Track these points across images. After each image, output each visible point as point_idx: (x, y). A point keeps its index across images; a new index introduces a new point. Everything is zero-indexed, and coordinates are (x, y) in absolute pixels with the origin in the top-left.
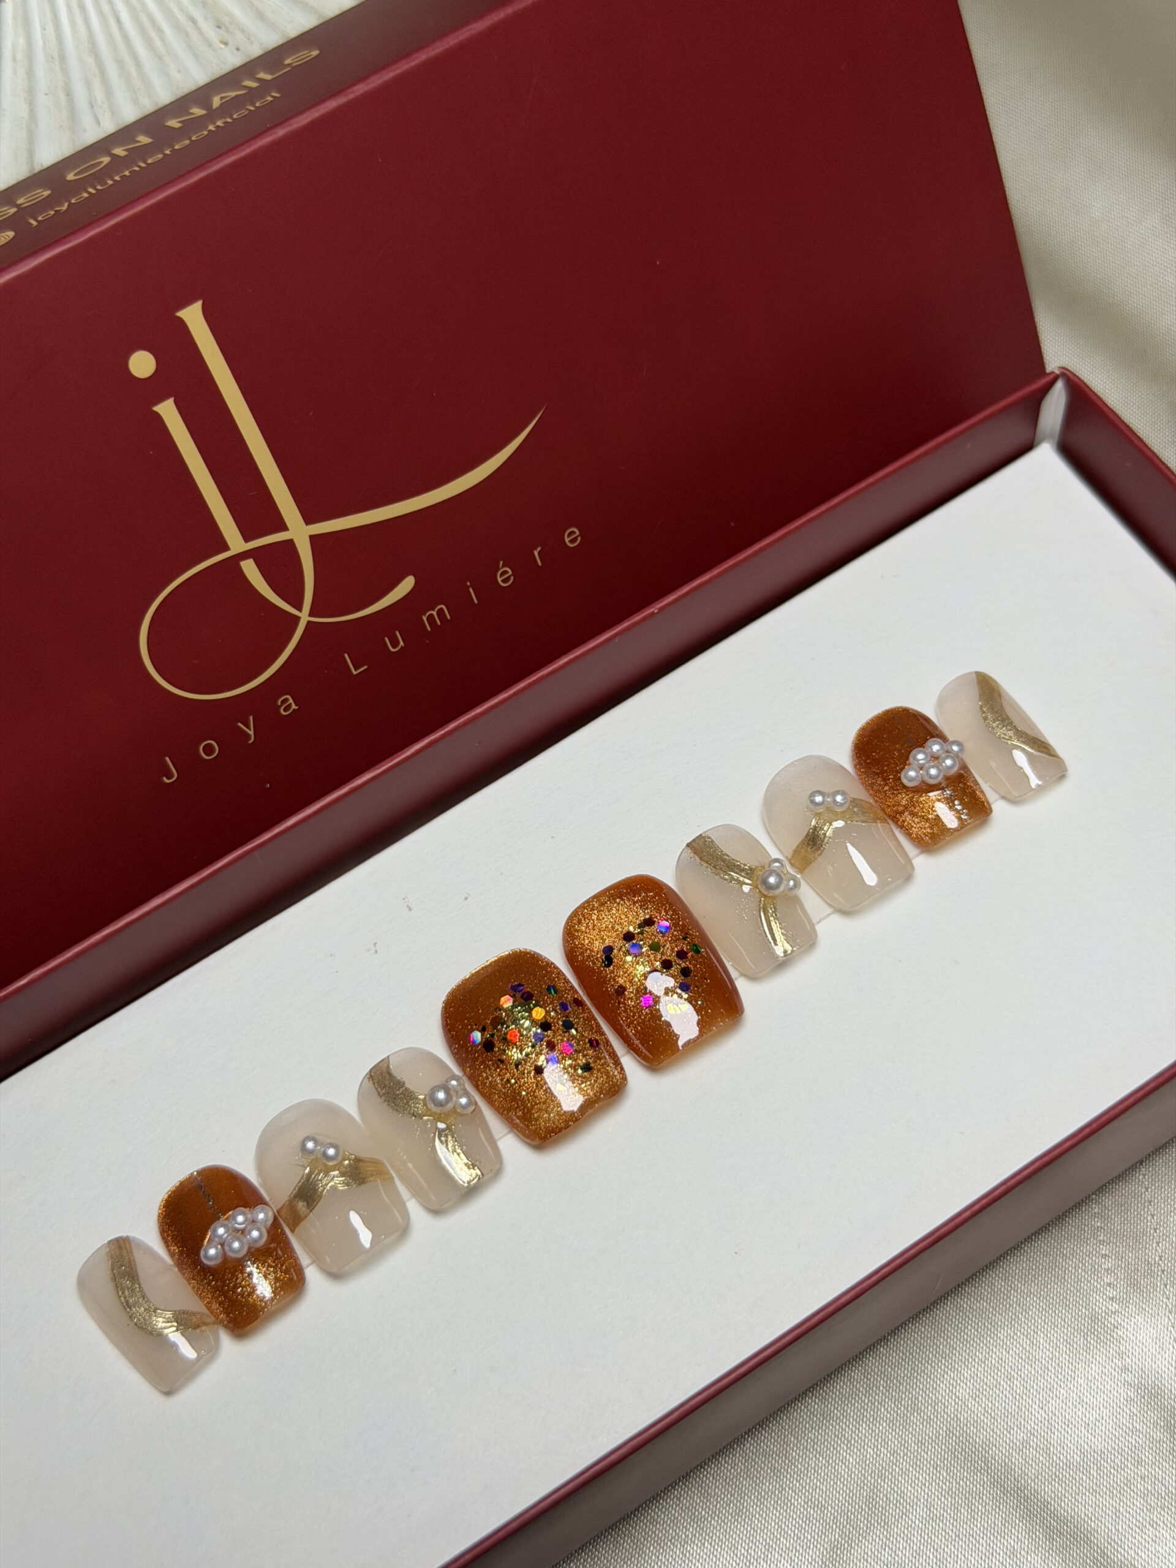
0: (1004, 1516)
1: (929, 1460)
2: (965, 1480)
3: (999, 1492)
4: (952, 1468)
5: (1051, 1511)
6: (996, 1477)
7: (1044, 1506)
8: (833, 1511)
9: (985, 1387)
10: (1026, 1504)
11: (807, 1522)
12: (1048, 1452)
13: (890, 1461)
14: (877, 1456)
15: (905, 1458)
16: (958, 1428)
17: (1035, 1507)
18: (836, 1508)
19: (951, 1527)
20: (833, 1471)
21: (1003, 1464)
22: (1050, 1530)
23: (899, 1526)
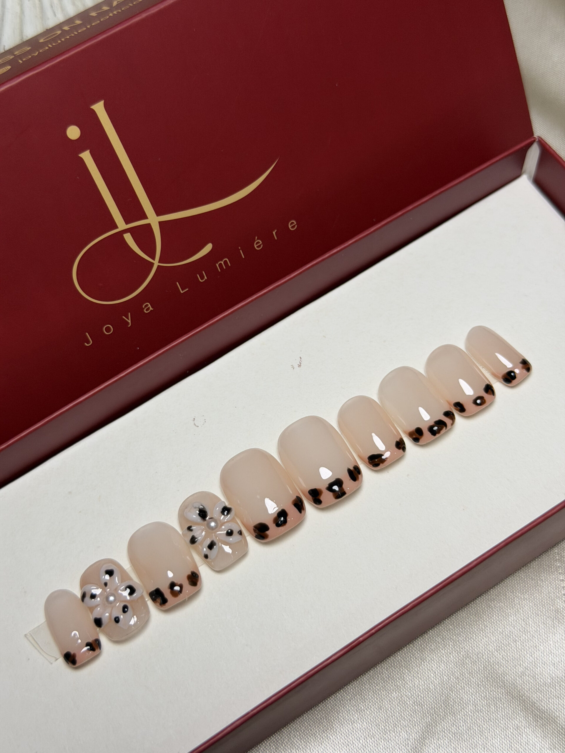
0: (513, 709)
1: (475, 682)
2: (493, 692)
3: (510, 697)
4: (486, 686)
5: (536, 707)
6: (508, 690)
7: (533, 704)
8: (427, 707)
9: (502, 645)
10: (524, 703)
11: (415, 713)
12: (535, 677)
13: (455, 682)
14: (449, 680)
15: (463, 681)
16: (489, 666)
17: (528, 705)
18: (429, 706)
19: (486, 715)
20: (427, 687)
21: (512, 684)
22: (536, 716)
23: (460, 715)
